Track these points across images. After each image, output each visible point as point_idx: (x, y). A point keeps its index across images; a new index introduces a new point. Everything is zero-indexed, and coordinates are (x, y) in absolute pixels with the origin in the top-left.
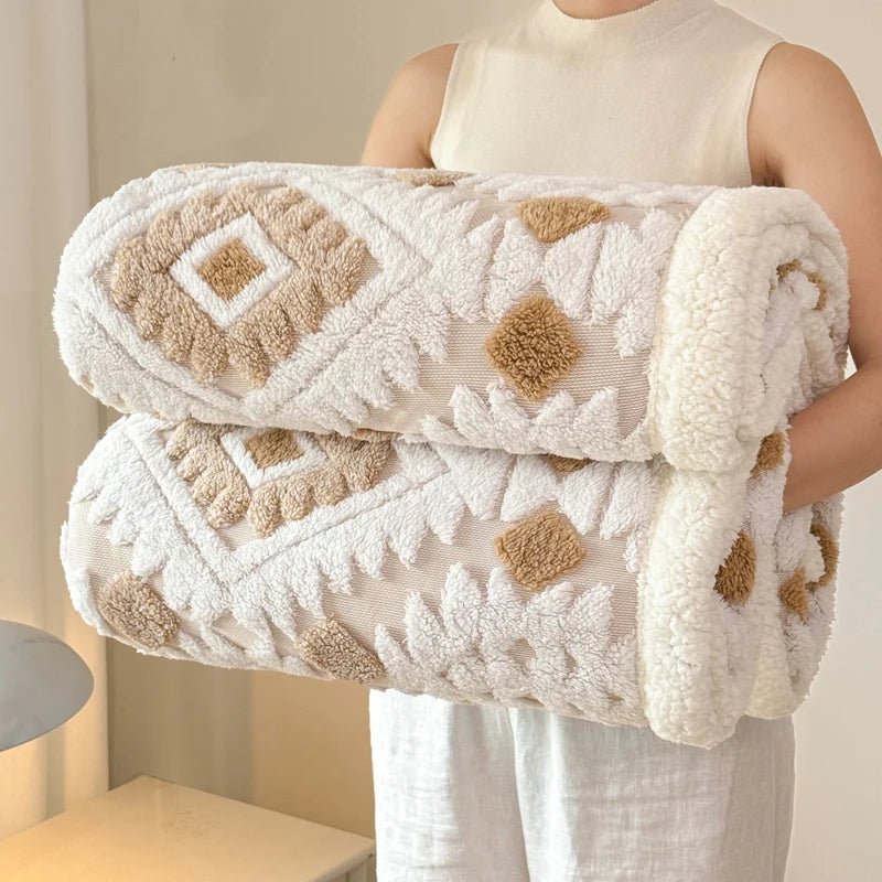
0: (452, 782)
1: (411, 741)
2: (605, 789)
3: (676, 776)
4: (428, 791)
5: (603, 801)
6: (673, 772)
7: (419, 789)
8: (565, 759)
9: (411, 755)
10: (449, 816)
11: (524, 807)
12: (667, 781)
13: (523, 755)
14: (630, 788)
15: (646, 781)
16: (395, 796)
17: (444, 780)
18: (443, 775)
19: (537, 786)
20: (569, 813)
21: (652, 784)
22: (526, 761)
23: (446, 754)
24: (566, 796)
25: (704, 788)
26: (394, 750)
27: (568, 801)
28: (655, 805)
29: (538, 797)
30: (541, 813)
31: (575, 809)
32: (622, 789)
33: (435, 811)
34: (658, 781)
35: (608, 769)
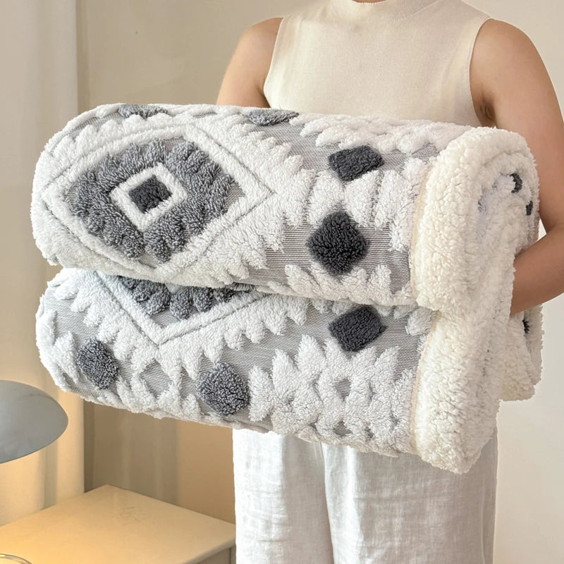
0: (284, 487)
1: (258, 458)
2: (382, 491)
3: (429, 483)
4: (268, 493)
5: (380, 500)
6: (427, 480)
7: (263, 492)
8: (357, 473)
9: (258, 468)
10: (282, 509)
11: (330, 504)
12: (423, 485)
13: (330, 471)
14: (398, 491)
15: (409, 487)
16: (249, 496)
17: (279, 486)
18: (278, 483)
19: (339, 490)
20: (358, 508)
21: (413, 488)
22: (331, 476)
23: (281, 469)
24: (357, 497)
25: (446, 491)
26: (248, 465)
27: (359, 500)
28: (414, 502)
29: (338, 498)
30: (340, 508)
31: (362, 505)
32: (392, 492)
33: (273, 506)
34: (417, 486)
35: (384, 479)
